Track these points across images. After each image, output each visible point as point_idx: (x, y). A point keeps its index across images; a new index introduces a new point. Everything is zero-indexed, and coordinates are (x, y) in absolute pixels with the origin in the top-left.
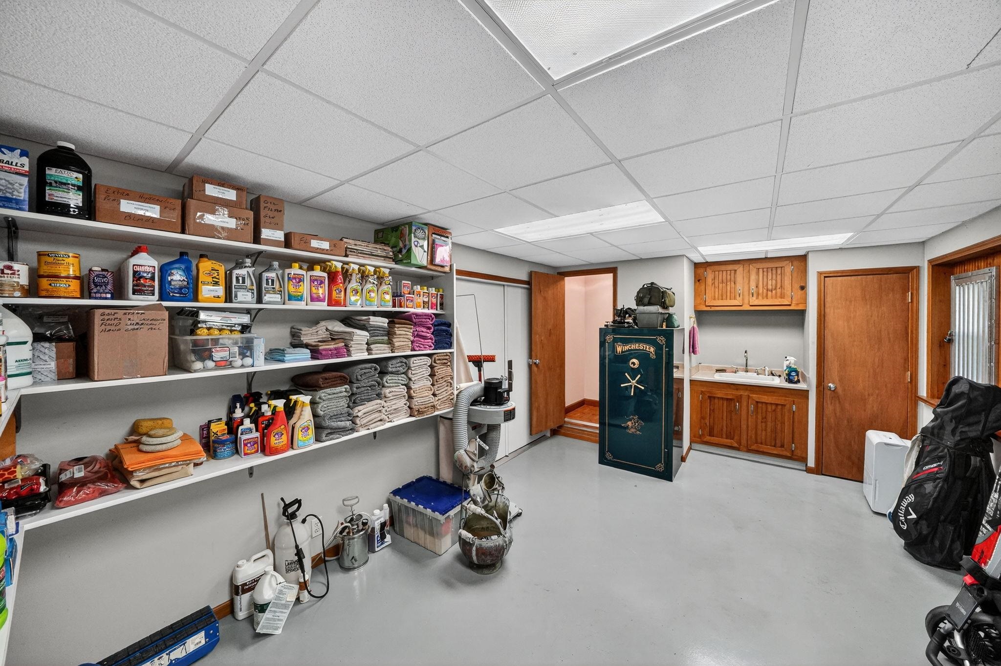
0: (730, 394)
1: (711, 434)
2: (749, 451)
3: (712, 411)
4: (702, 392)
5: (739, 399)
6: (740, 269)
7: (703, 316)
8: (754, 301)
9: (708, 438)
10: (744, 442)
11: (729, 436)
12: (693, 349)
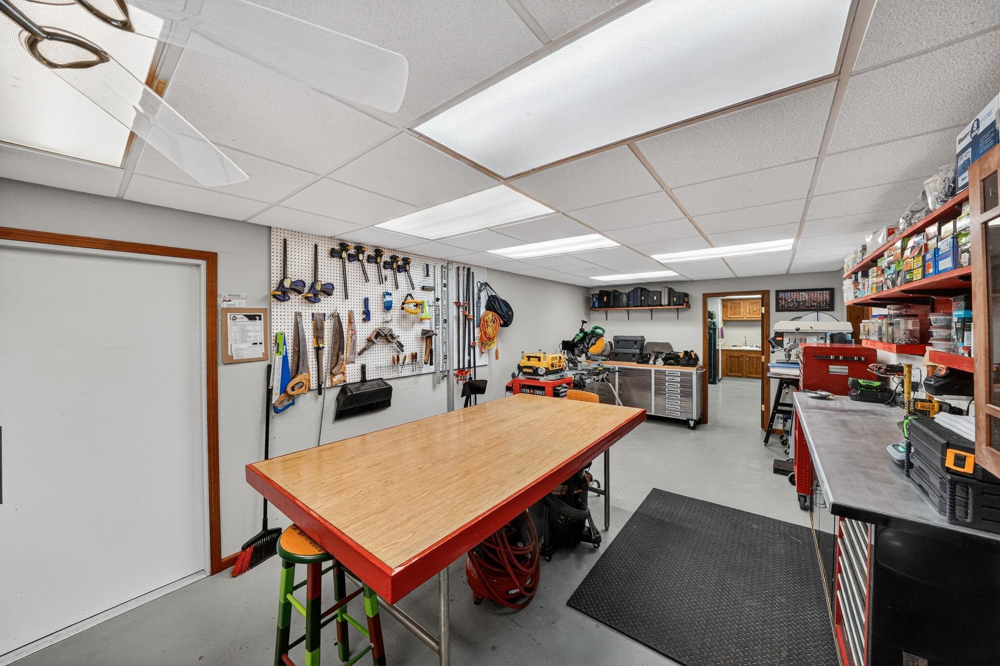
0: (740, 354)
1: (731, 372)
2: (747, 377)
3: (731, 362)
4: (727, 355)
5: (742, 356)
6: (742, 303)
7: (725, 322)
8: (748, 316)
9: (729, 374)
10: (745, 373)
11: (739, 372)
12: (723, 337)
